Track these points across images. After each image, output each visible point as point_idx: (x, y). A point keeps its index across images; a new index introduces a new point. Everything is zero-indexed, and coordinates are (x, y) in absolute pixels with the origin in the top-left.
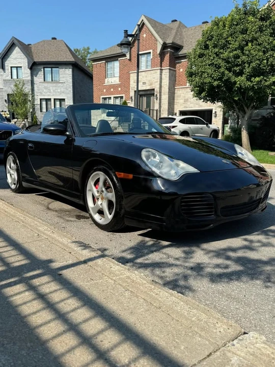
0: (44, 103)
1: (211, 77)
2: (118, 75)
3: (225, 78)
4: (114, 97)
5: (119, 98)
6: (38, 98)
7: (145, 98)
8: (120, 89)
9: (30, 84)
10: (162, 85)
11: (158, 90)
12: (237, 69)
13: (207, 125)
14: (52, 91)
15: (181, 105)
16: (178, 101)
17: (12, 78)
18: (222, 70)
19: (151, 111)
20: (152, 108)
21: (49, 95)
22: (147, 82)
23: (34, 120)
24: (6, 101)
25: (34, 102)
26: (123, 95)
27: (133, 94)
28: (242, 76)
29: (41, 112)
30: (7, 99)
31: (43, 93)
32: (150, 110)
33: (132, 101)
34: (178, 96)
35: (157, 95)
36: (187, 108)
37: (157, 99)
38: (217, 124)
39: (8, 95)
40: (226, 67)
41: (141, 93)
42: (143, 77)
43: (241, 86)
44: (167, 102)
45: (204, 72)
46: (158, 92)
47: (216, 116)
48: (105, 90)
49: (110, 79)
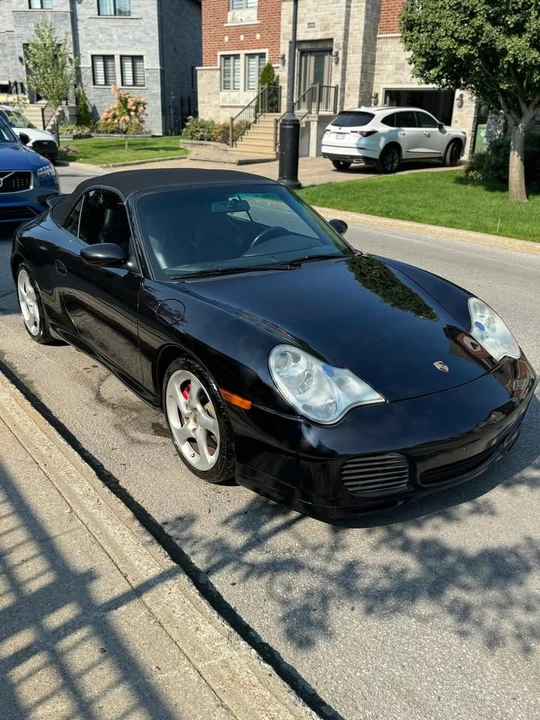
0: (100, 64)
1: (452, 36)
2: (256, 4)
3: (483, 40)
4: (246, 55)
5: (257, 57)
6: (87, 52)
7: (313, 58)
8: (258, 36)
9: (68, 22)
10: (350, 31)
11: (341, 42)
12: (511, 20)
13: (441, 127)
14: (115, 37)
15: (388, 77)
16: (382, 68)
17: (30, 7)
18: (477, 22)
19: (325, 90)
20: (325, 84)
21: (109, 48)
22: (317, 23)
23: (82, 103)
24: (21, 59)
25: (78, 62)
26: (266, 51)
27: (287, 49)
28: (520, 36)
29: (94, 84)
30: (22, 56)
31: (97, 41)
32: (321, 87)
33: (284, 65)
34: (383, 57)
35: (337, 53)
36: (401, 83)
37: (337, 63)
38: (462, 124)
39: (26, 46)
40: (488, 14)
41: (304, 47)
42: (309, 10)
43: (516, 60)
44: (359, 70)
45: (438, 25)
46: (342, 45)
47: (460, 107)
48: (226, 39)
49: (238, 12)
